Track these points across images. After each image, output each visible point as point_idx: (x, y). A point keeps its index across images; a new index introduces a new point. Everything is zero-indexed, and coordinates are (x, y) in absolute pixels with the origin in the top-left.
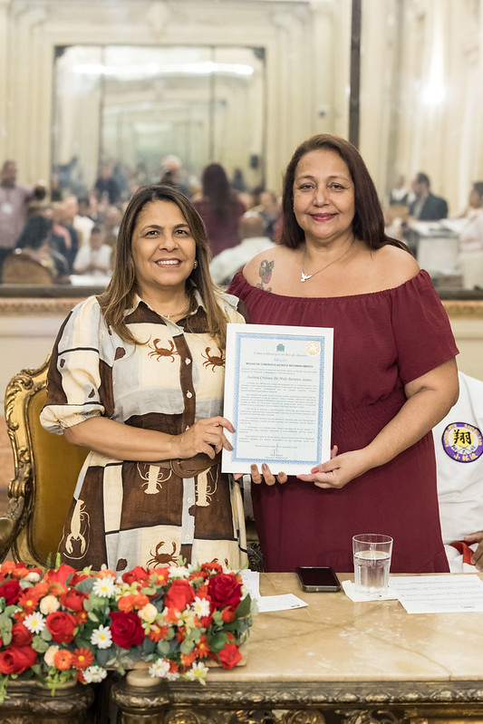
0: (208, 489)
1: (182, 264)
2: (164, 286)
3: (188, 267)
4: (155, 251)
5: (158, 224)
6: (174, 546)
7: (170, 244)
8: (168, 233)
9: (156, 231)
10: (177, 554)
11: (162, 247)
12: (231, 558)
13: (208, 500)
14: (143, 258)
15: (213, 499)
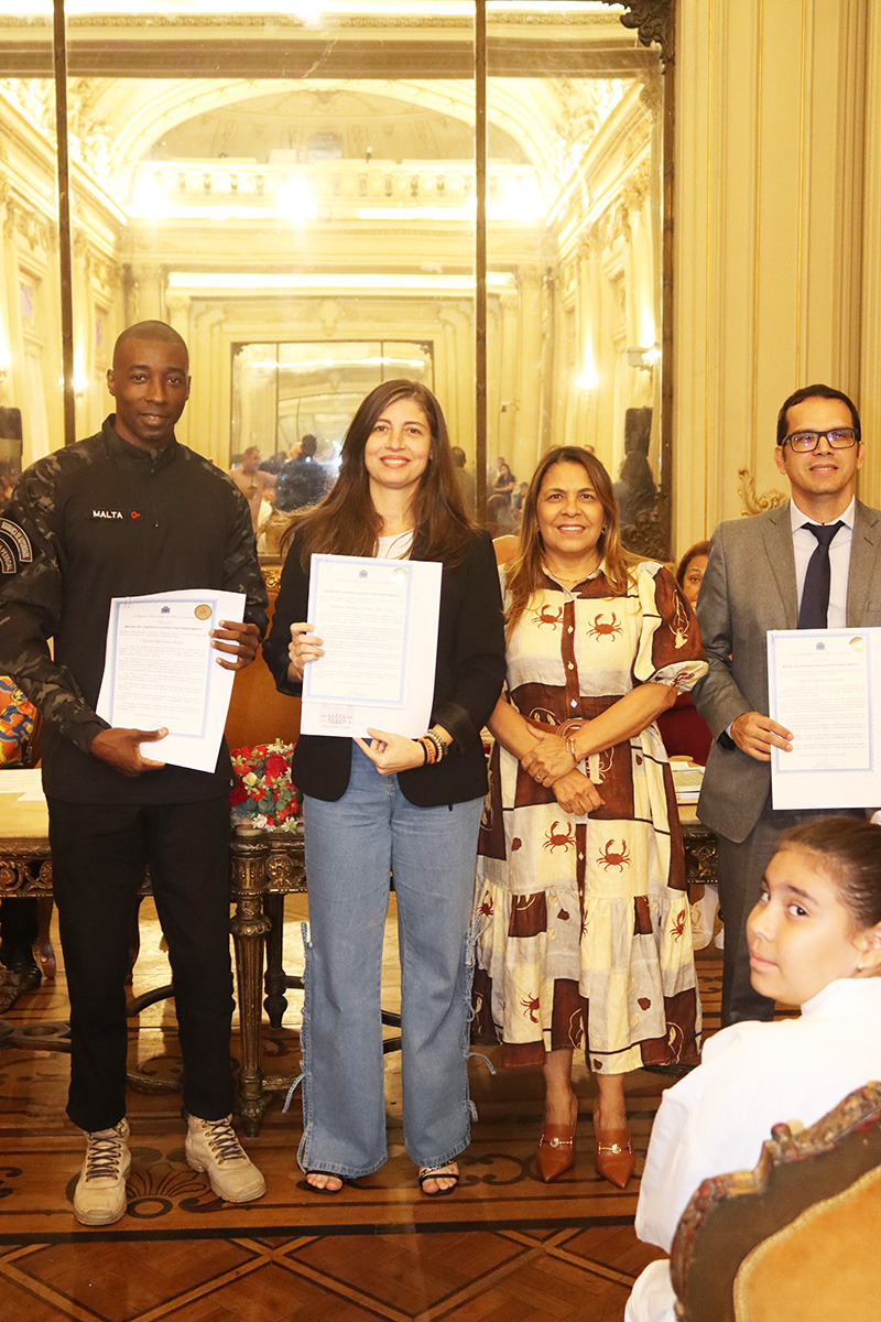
0: (600, 766)
1: (586, 531)
2: (566, 553)
3: (592, 534)
4: (557, 516)
5: (562, 488)
6: (570, 826)
7: (571, 511)
8: (572, 497)
9: (560, 495)
10: (573, 834)
11: (563, 512)
12: (629, 838)
13: (601, 777)
14: (545, 523)
15: (607, 776)
